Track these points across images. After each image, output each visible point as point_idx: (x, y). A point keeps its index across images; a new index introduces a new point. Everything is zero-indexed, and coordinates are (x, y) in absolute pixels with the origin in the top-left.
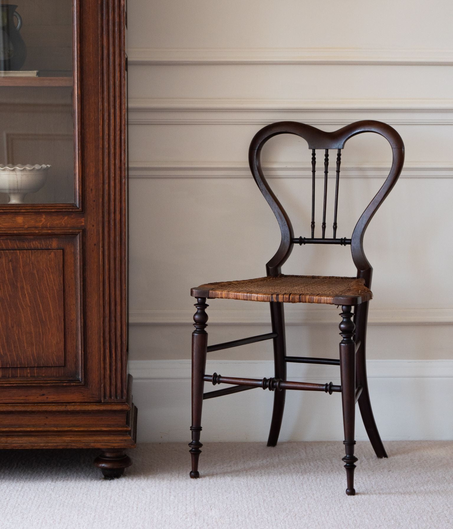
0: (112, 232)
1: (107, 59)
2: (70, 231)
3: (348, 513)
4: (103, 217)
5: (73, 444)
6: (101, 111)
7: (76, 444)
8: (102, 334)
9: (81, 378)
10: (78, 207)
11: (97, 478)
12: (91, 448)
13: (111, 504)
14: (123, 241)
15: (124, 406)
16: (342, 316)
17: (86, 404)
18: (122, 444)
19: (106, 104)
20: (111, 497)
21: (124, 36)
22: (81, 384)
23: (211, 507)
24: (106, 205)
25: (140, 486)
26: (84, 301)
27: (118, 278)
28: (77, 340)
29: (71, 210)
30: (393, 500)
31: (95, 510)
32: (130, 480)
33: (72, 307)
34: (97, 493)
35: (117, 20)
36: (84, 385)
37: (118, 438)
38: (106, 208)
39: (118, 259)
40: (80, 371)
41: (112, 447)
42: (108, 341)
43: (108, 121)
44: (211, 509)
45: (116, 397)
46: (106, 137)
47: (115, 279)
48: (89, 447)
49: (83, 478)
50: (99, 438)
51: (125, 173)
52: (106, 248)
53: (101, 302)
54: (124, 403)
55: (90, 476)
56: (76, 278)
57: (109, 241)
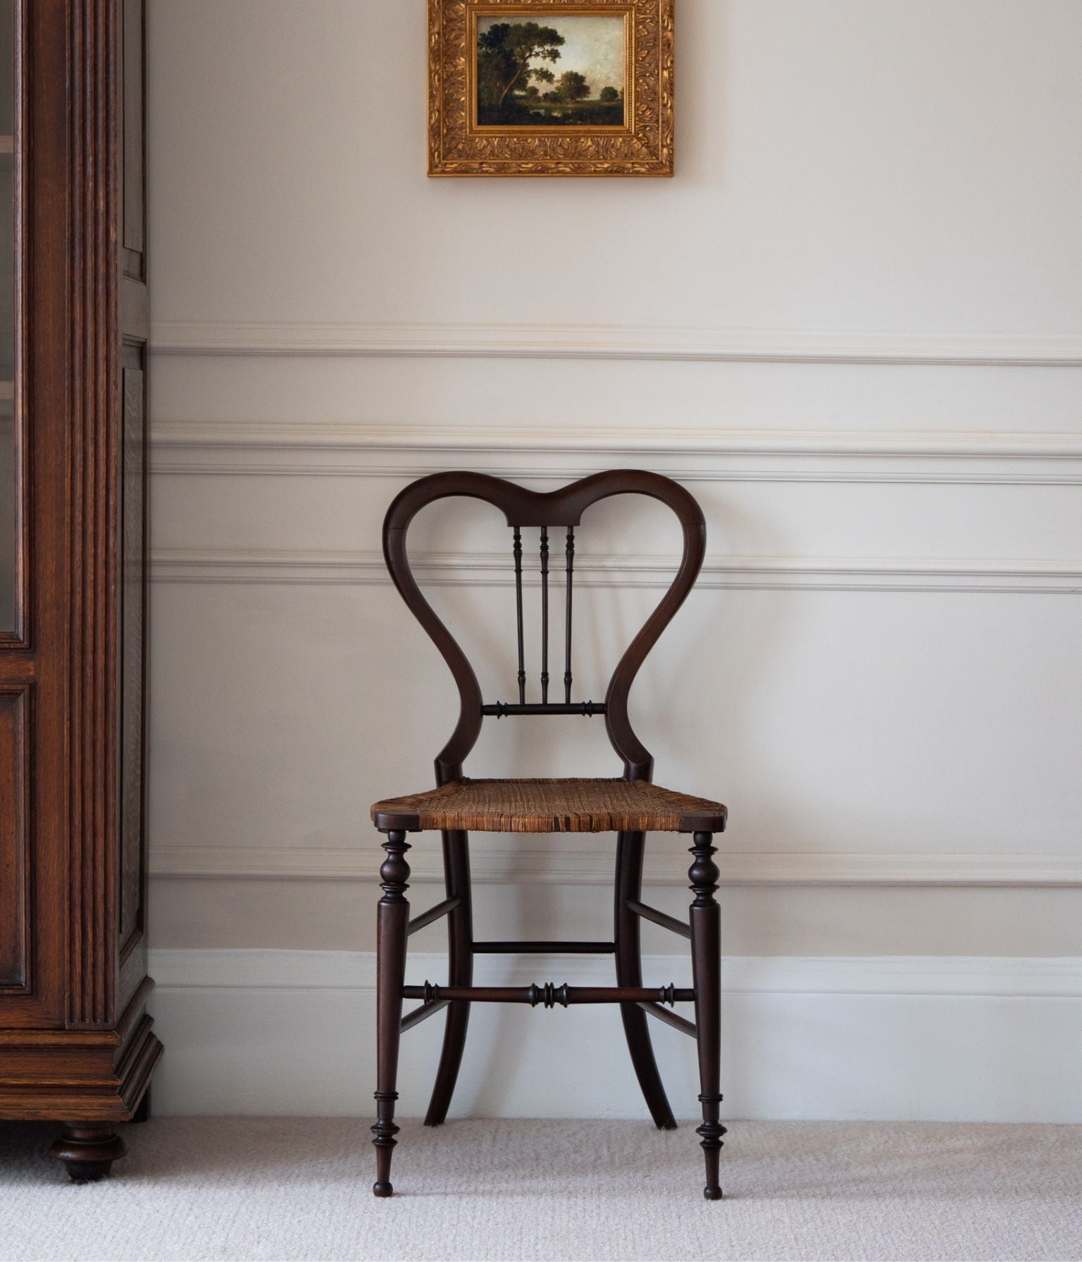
0: (89, 689)
1: (82, 346)
2: (6, 687)
3: (527, 1254)
4: (71, 660)
5: (6, 1111)
6: (68, 448)
7: (12, 1111)
8: (66, 894)
9: (24, 981)
10: (22, 639)
11: (56, 1180)
12: (42, 1119)
13: (65, 1229)
14: (111, 708)
15: (109, 1036)
16: (694, 853)
17: (34, 1032)
18: (104, 1113)
19: (79, 437)
20: (70, 1216)
21: (116, 303)
22: (24, 992)
23: (259, 1238)
24: (77, 636)
25: (135, 1196)
26: (31, 827)
27: (99, 783)
28: (18, 904)
29: (6, 645)
30: (627, 1231)
31: (30, 1238)
32: (120, 1186)
33: (8, 837)
34: (45, 1208)
35: (102, 270)
36: (32, 994)
37: (95, 1101)
38: (77, 642)
39: (100, 745)
40: (23, 967)
41: (84, 1119)
42: (80, 908)
43: (81, 469)
44: (258, 1242)
45: (94, 1019)
46: (78, 501)
47: (94, 785)
48: (36, 1118)
49: (27, 1181)
50: (58, 1101)
51: (115, 574)
52: (77, 720)
53: (66, 828)
54: (110, 1031)
55: (44, 1176)
56: (16, 780)
57: (82, 709)
